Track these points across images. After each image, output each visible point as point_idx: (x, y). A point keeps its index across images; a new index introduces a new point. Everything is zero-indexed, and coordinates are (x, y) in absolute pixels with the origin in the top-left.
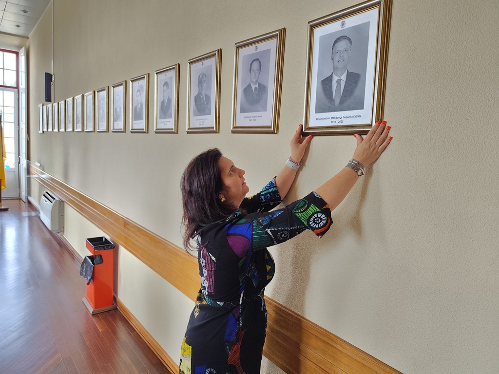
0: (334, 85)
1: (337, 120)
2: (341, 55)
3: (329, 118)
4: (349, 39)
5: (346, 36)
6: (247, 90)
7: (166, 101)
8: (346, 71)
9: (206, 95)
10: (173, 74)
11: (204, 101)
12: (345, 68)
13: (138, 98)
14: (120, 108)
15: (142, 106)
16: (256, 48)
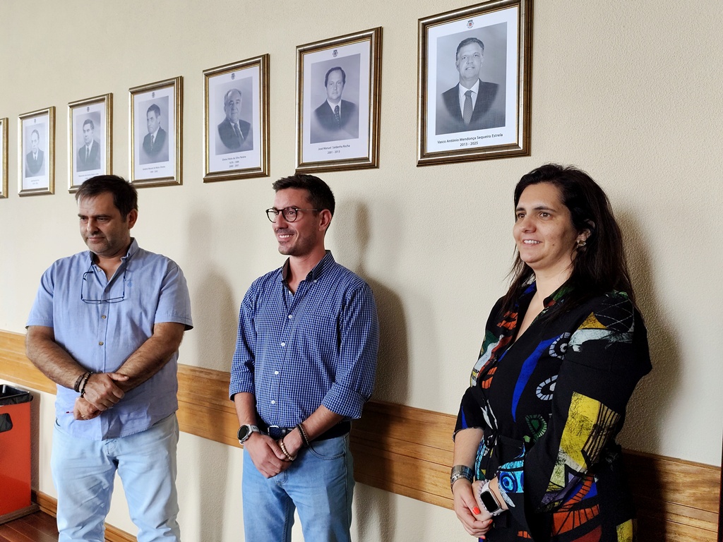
0: (462, 99)
1: (469, 142)
2: (470, 62)
3: (458, 140)
4: (480, 43)
5: (476, 39)
6: (322, 112)
7: (155, 135)
8: (478, 82)
9: (241, 122)
10: (170, 92)
11: (237, 131)
12: (476, 77)
13: (87, 133)
14: (41, 153)
15: (96, 146)
16: (335, 53)
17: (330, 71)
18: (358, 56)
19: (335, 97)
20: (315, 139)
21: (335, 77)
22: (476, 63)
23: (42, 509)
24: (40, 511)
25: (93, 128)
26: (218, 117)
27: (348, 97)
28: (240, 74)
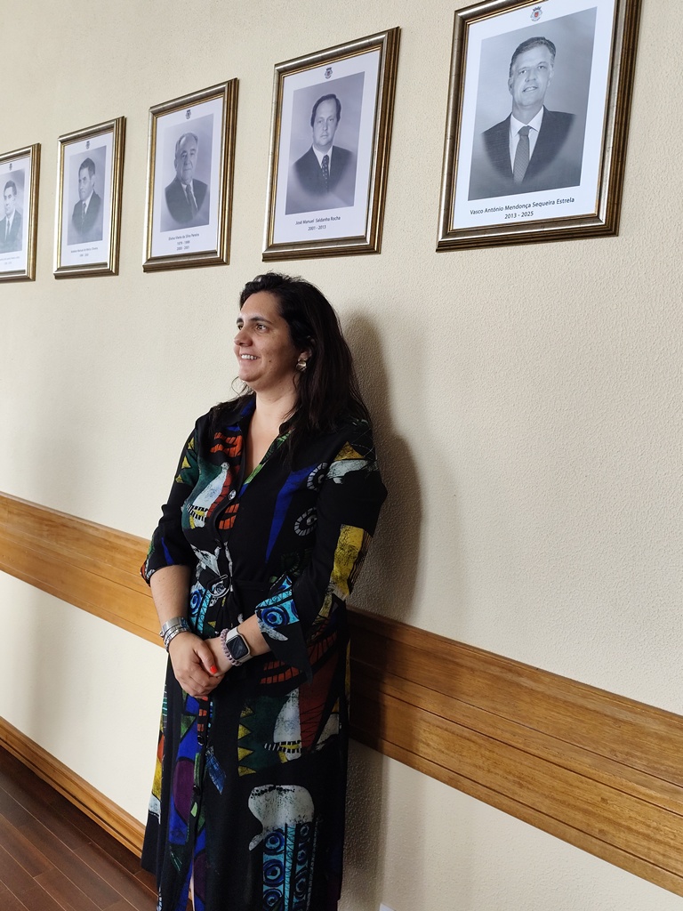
0: (514, 140)
1: (520, 212)
2: (531, 78)
3: (501, 209)
4: (550, 45)
5: (544, 39)
6: (305, 166)
7: (87, 202)
8: (542, 112)
9: (195, 181)
10: (108, 140)
11: (190, 197)
12: (539, 102)
13: (9, 201)
15: (18, 218)
16: (329, 72)
17: (320, 101)
19: (323, 142)
20: (292, 208)
21: (326, 110)
22: (541, 79)
25: (15, 193)
26: (165, 176)
28: (198, 111)
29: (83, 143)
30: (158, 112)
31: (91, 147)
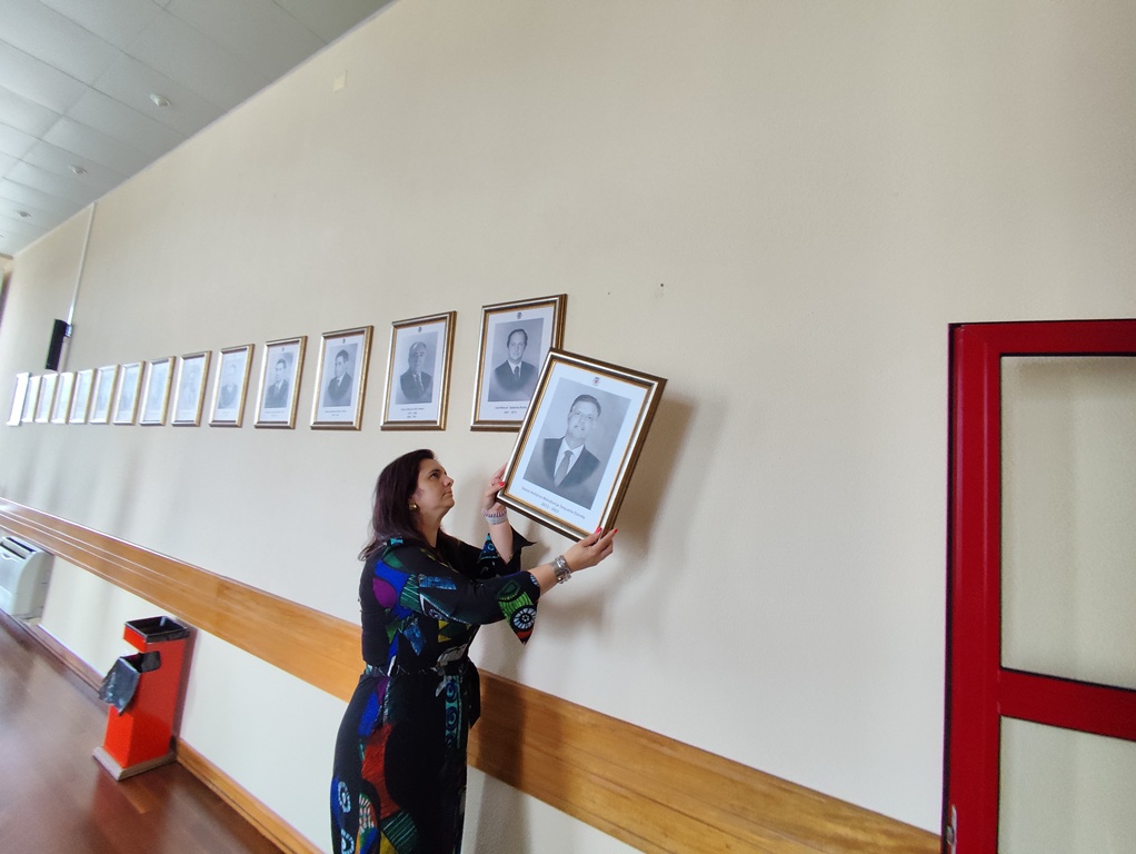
6: (502, 371)
7: (341, 379)
9: (422, 373)
10: (360, 340)
11: (418, 383)
13: (279, 372)
14: (235, 387)
15: (286, 386)
16: (519, 315)
17: (513, 333)
18: (541, 321)
19: (515, 358)
20: (493, 397)
21: (518, 338)
23: (179, 759)
24: (176, 762)
25: (285, 367)
26: (402, 367)
27: (528, 358)
28: (427, 328)
29: (341, 339)
30: (397, 326)
31: (347, 343)
